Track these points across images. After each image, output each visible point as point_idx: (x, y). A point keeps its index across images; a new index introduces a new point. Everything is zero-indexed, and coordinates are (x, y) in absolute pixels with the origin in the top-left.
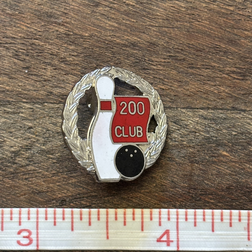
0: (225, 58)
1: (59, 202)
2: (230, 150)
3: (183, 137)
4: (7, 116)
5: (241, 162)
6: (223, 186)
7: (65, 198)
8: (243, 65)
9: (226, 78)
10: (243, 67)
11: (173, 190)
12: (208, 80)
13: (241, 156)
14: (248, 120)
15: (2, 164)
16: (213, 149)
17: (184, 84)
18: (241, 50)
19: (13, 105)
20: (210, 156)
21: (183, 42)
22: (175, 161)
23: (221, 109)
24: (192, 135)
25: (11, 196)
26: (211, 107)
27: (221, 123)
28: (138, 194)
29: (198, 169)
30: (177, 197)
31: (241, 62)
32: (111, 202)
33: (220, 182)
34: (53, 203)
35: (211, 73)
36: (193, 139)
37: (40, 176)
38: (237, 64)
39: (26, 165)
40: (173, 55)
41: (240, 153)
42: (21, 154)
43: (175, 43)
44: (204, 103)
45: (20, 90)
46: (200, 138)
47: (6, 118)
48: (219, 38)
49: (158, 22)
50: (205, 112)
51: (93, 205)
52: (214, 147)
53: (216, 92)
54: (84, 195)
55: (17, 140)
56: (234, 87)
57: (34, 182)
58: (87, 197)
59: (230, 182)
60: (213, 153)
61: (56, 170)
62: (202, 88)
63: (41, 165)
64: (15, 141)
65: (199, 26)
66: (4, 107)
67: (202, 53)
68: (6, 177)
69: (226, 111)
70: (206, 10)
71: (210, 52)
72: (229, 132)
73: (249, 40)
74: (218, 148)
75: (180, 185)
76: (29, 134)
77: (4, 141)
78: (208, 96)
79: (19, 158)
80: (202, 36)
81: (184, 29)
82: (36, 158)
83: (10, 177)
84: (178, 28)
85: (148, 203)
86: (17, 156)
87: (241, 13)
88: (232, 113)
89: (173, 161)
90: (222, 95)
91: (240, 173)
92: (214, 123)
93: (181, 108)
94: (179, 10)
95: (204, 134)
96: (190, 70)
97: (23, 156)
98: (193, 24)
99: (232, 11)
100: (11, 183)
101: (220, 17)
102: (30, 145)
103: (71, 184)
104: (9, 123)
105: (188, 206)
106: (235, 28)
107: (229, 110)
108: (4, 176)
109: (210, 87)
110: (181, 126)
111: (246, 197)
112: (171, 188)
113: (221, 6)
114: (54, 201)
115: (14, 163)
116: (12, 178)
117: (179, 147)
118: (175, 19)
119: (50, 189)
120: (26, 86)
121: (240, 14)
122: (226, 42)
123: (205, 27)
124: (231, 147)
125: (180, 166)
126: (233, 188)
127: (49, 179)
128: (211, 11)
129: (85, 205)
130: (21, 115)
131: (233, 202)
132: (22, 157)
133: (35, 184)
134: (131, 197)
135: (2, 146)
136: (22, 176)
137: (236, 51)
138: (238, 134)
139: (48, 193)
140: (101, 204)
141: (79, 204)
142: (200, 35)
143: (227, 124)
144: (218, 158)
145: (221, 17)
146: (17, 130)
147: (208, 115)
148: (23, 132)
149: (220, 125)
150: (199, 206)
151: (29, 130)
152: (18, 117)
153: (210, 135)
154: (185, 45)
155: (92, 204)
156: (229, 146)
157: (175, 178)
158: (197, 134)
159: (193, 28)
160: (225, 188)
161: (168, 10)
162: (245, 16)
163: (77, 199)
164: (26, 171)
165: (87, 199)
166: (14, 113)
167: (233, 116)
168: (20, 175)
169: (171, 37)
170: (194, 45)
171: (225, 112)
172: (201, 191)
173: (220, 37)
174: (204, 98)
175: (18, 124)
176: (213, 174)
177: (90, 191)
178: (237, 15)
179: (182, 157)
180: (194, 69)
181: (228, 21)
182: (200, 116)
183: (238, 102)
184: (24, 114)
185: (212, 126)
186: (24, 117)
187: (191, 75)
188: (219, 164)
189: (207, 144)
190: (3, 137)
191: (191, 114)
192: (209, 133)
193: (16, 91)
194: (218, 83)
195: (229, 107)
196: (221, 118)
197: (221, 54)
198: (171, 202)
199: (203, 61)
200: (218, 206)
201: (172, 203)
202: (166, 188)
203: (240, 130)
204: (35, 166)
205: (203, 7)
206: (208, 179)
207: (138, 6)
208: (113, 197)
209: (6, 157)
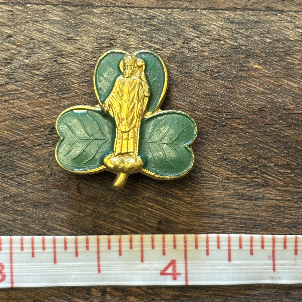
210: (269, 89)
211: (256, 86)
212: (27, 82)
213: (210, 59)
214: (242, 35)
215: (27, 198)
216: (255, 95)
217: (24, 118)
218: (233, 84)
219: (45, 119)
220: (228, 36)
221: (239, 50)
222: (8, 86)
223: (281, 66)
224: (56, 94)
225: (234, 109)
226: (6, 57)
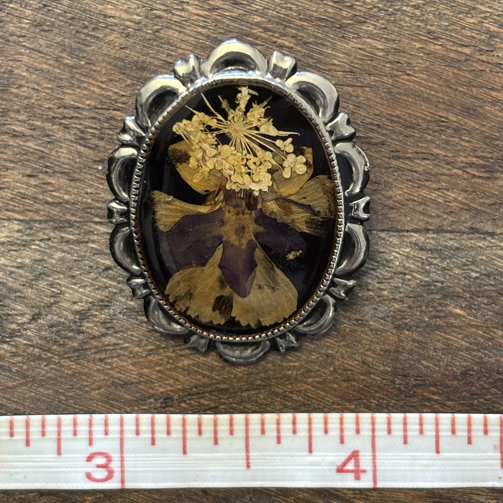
0: (457, 140)
1: (160, 401)
2: (467, 305)
3: (381, 283)
4: (65, 248)
5: (487, 327)
6: (455, 369)
7: (172, 394)
8: (489, 152)
9: (458, 176)
10: (489, 156)
11: (364, 378)
12: (426, 180)
13: (487, 315)
14: (500, 251)
15: (58, 333)
16: (435, 304)
17: (382, 188)
18: (485, 125)
19: (77, 228)
20: (431, 316)
21: (381, 112)
22: (369, 326)
23: (451, 232)
24: (399, 278)
25: (75, 392)
26: (432, 228)
27: (450, 258)
28: (302, 386)
29: (410, 339)
30: (372, 391)
31: (485, 147)
32: (253, 401)
33: (450, 362)
34: (150, 404)
35: (431, 167)
36: (400, 285)
37: (125, 355)
38: (478, 150)
39: (102, 335)
40: (362, 135)
41: (485, 311)
42: (92, 315)
43: (366, 115)
44: (419, 220)
45: (89, 201)
46: (413, 283)
47: (64, 252)
48: (444, 103)
49: (335, 77)
50: (420, 238)
51: (222, 407)
52: (438, 299)
53: (440, 201)
54: (205, 387)
55: (85, 290)
56: (473, 192)
57: (114, 366)
58: (210, 393)
59: (468, 363)
60: (437, 311)
61: (154, 344)
62: (415, 194)
63: (128, 335)
64: (82, 292)
65: (408, 83)
66: (61, 232)
67: (414, 132)
68: (66, 356)
69: (459, 234)
70: (422, 55)
71: (429, 129)
72: (465, 273)
73: (499, 107)
74: (446, 302)
75: (377, 370)
76: (106, 280)
77: (62, 293)
78: (427, 208)
79: (88, 322)
80: (414, 101)
81: (383, 88)
82: (118, 323)
83: (72, 357)
84: (372, 88)
85: (321, 402)
86: (85, 319)
87: (485, 59)
88: (471, 239)
89: (365, 325)
90: (452, 207)
91: (486, 347)
92: (438, 256)
93: (379, 231)
94: (372, 55)
95: (419, 276)
96: (394, 163)
97: (95, 319)
98: (397, 79)
99: (467, 55)
100: (74, 367)
101: (446, 66)
102: (107, 299)
103: (182, 369)
104: (70, 261)
105: (392, 407)
106: (474, 86)
107: (464, 233)
108: (62, 356)
109: (430, 192)
110: (378, 262)
111: (497, 390)
112: (362, 374)
113: (449, 47)
114: (152, 400)
115: (80, 332)
116: (76, 358)
117: (375, 301)
118: (365, 70)
119: (143, 378)
120: (100, 194)
121: (483, 61)
122: (458, 111)
123: (419, 84)
124: (468, 299)
125: (378, 334)
126: (474, 373)
127: (142, 360)
128: (430, 56)
129: (207, 405)
130: (91, 245)
131: (474, 398)
132: (93, 321)
133: (117, 370)
134: (289, 390)
135: (58, 302)
136: (93, 356)
137: (477, 127)
138: (482, 275)
139: (141, 385)
140: (235, 403)
141: (196, 404)
142: (410, 100)
143: (462, 258)
144: (447, 320)
145: (449, 66)
146: (84, 273)
147: (427, 243)
148: (96, 276)
149: (448, 261)
150: (413, 406)
151: (106, 273)
152: (85, 249)
153: (432, 278)
154: (384, 117)
155: (219, 405)
156: (465, 298)
157: (368, 356)
158: (408, 277)
159: (398, 88)
160: (459, 374)
161: (354, 55)
162: (492, 64)
163: (193, 395)
164: (101, 347)
165: (210, 396)
166: (78, 242)
167: (471, 243)
168: (89, 353)
169: (359, 103)
170: (400, 118)
171: (457, 236)
172: (415, 380)
173: (447, 103)
174: (420, 212)
175: (86, 262)
176: (437, 349)
177: (215, 381)
178: (476, 62)
179: (381, 318)
180: (401, 160)
181: (460, 73)
182: (413, 245)
183: (481, 219)
184: (97, 244)
185: (434, 262)
186: (96, 249)
187: (396, 172)
188: (448, 331)
189: (425, 294)
190: (60, 285)
191: (395, 241)
192: (428, 276)
193: (82, 203)
194: (444, 184)
195: (465, 228)
196: (451, 248)
197: (450, 133)
198: (362, 399)
199: (418, 145)
200: (446, 406)
201: (365, 401)
202: (352, 374)
203: (485, 269)
204: (116, 338)
205: (416, 49)
206: (428, 357)
207: (299, 48)
208: (257, 391)
209: (65, 322)
210: (475, 343)
211: (457, 340)
212: (132, 333)
213: (390, 300)
214: (436, 267)
215: (129, 499)
216: (456, 352)
217: (126, 384)
218: (425, 337)
219: (156, 385)
220: (416, 268)
221: (433, 287)
222: (104, 339)
223: (494, 312)
224: (171, 349)
225: (425, 372)
226: (103, 298)
